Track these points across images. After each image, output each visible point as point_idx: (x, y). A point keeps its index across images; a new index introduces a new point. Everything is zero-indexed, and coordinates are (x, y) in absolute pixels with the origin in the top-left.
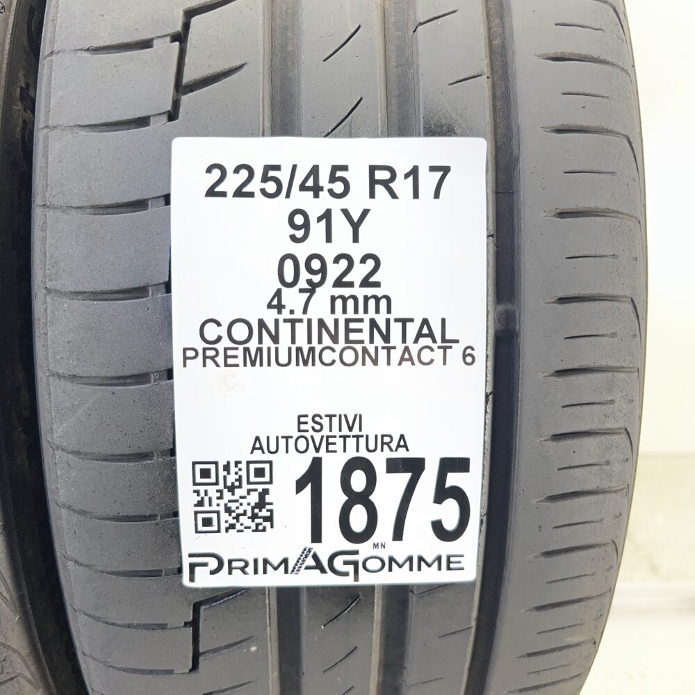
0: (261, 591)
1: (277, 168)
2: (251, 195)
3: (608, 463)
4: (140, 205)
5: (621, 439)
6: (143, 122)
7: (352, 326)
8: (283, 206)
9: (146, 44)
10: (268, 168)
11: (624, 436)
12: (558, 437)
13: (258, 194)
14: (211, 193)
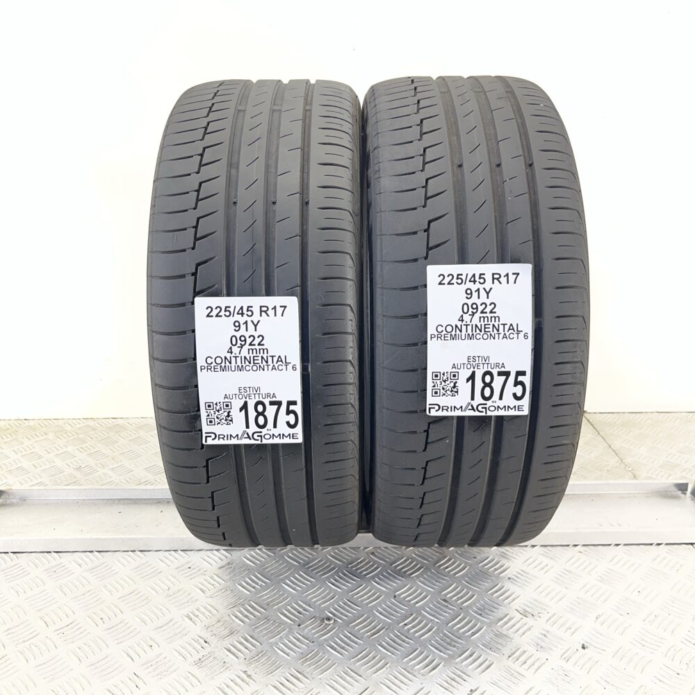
0: (452, 417)
1: (461, 275)
2: (453, 284)
3: (575, 373)
4: (416, 288)
5: (579, 365)
6: (416, 260)
7: (486, 326)
8: (464, 287)
9: (415, 233)
10: (458, 275)
11: (580, 364)
12: (556, 364)
13: (455, 284)
14: (440, 284)
